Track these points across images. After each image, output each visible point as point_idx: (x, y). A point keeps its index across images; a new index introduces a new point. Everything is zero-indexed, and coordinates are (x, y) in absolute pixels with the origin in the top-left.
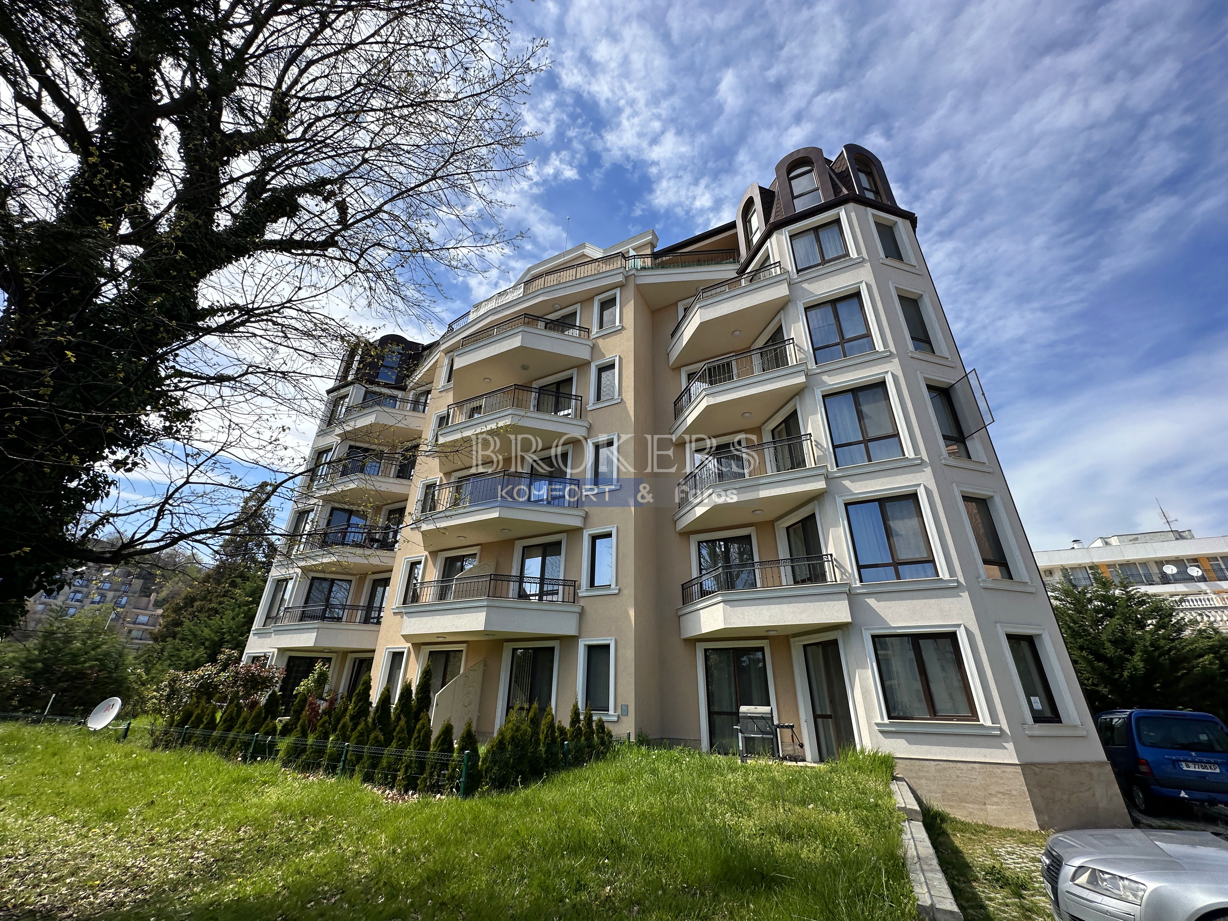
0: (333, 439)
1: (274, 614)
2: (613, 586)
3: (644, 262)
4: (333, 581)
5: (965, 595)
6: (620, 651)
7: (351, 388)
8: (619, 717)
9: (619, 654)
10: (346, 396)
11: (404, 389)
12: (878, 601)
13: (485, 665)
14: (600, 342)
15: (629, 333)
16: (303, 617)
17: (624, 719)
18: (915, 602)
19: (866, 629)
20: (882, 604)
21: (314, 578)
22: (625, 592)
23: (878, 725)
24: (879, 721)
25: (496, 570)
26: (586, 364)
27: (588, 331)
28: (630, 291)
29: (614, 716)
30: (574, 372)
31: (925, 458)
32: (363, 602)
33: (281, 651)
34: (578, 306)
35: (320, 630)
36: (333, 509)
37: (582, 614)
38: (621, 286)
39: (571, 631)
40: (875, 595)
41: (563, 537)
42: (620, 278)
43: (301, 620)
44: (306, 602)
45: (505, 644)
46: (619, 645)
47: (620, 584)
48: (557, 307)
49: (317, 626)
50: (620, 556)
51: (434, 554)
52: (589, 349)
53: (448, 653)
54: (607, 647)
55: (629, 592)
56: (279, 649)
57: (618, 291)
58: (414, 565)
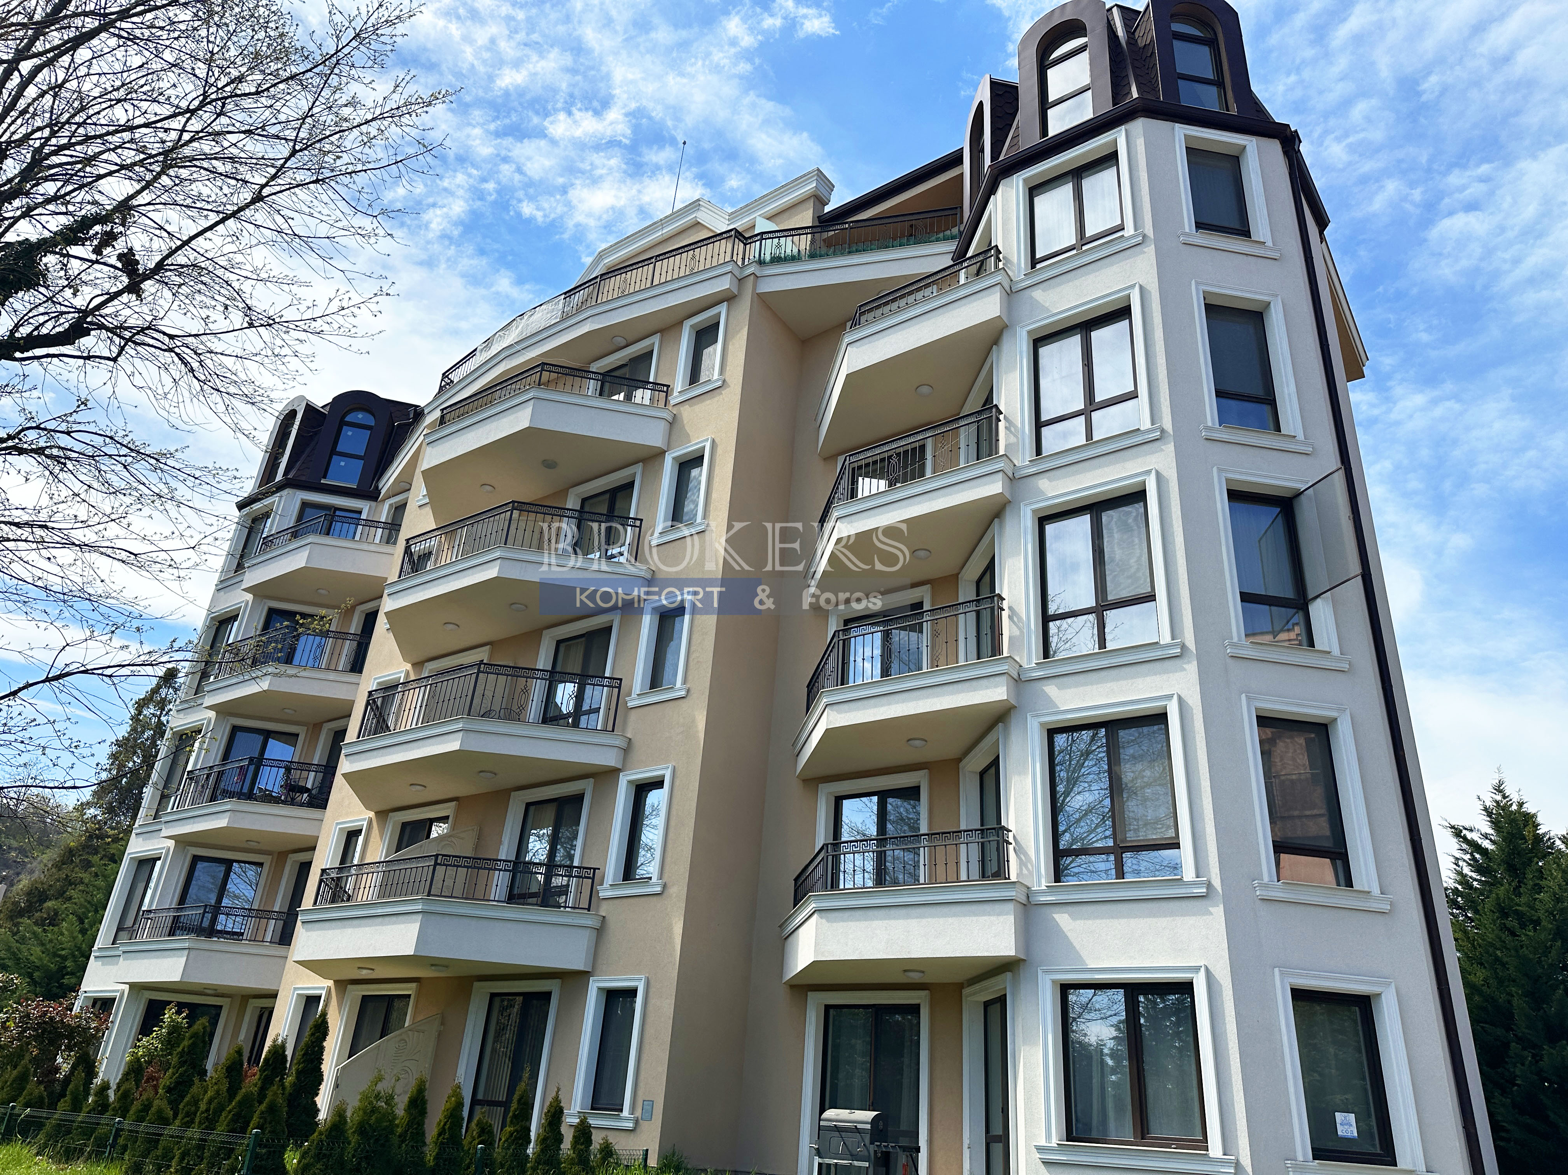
0: (240, 598)
1: (129, 923)
2: (654, 880)
3: (779, 246)
4: (228, 864)
5: (1218, 911)
6: (652, 1001)
7: (275, 498)
8: (637, 1122)
9: (650, 1008)
10: (267, 515)
11: (373, 495)
12: (1074, 918)
13: (442, 1024)
14: (686, 412)
15: (733, 395)
16: (176, 928)
17: (644, 1125)
18: (1133, 922)
19: (1046, 972)
20: (1080, 924)
21: (196, 859)
22: (673, 890)
23: (1040, 1149)
24: (1043, 1143)
25: (476, 848)
26: (658, 455)
27: (666, 389)
28: (744, 308)
29: (627, 1119)
30: (638, 469)
31: (1191, 643)
32: (279, 904)
33: (136, 988)
34: (656, 339)
35: (193, 953)
36: (235, 729)
37: (600, 931)
38: (728, 298)
39: (578, 963)
40: (1070, 908)
41: (586, 786)
42: (724, 284)
43: (171, 933)
44: (182, 900)
45: (477, 984)
46: (652, 990)
47: (666, 876)
48: (621, 341)
49: (187, 945)
50: (673, 823)
51: (382, 815)
52: (663, 425)
53: (390, 999)
54: (633, 992)
55: (679, 891)
56: (133, 986)
57: (723, 309)
58: (352, 835)
